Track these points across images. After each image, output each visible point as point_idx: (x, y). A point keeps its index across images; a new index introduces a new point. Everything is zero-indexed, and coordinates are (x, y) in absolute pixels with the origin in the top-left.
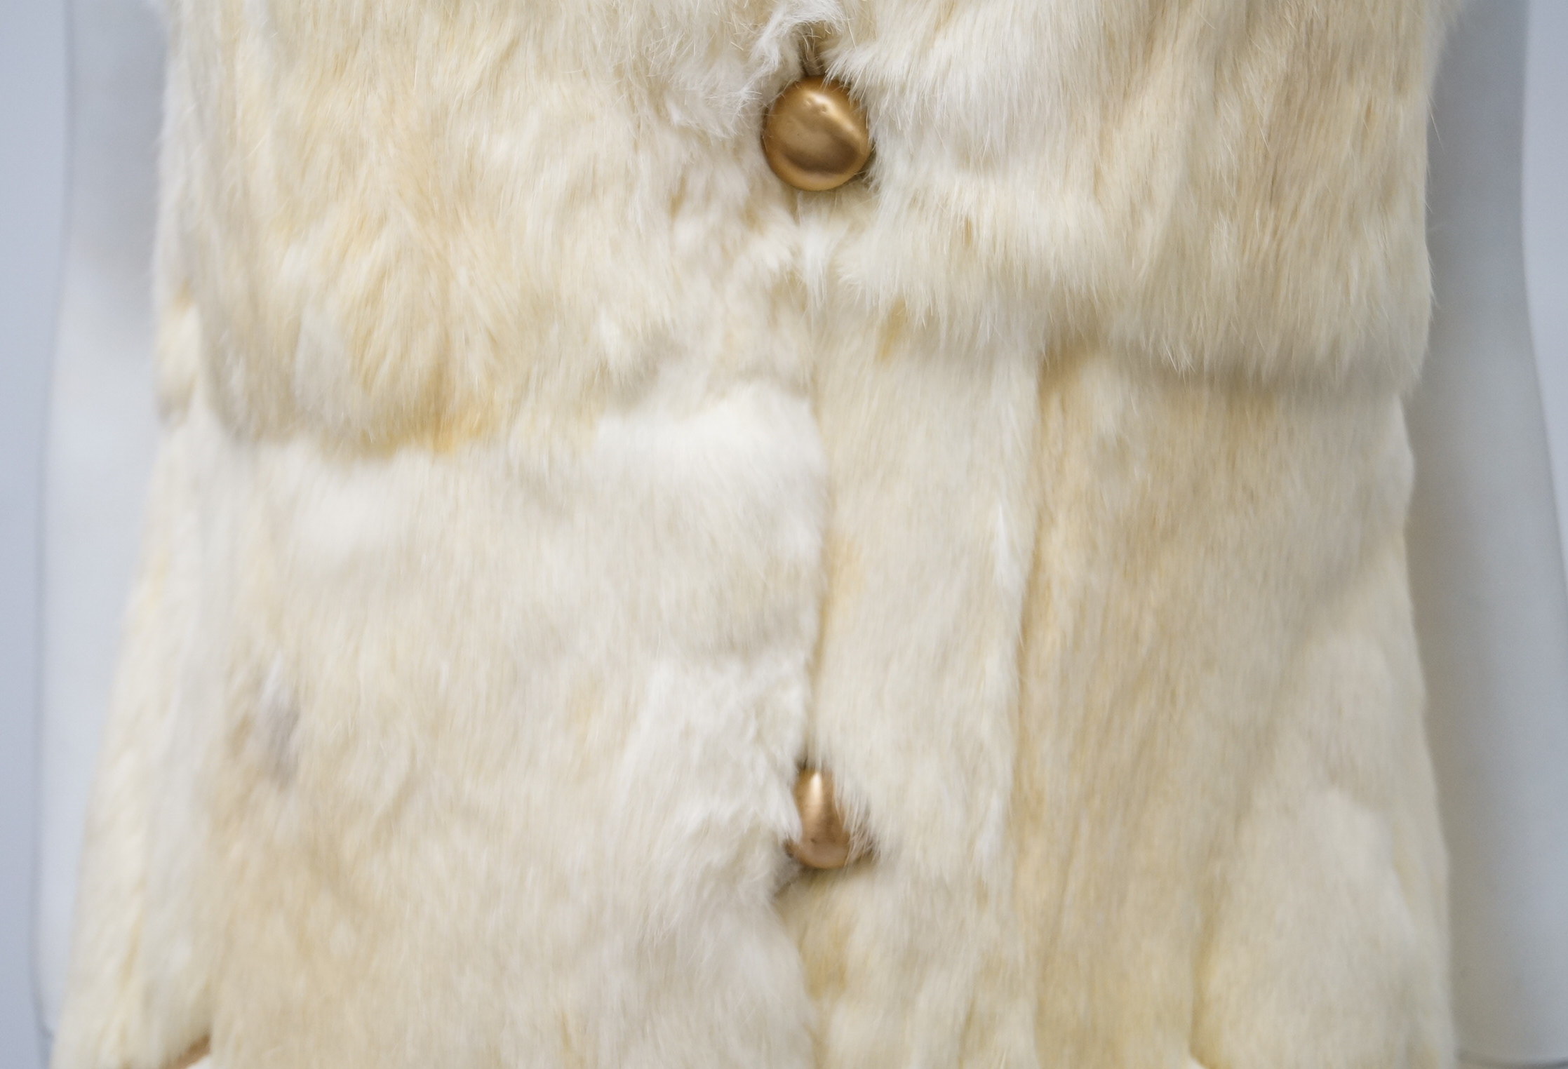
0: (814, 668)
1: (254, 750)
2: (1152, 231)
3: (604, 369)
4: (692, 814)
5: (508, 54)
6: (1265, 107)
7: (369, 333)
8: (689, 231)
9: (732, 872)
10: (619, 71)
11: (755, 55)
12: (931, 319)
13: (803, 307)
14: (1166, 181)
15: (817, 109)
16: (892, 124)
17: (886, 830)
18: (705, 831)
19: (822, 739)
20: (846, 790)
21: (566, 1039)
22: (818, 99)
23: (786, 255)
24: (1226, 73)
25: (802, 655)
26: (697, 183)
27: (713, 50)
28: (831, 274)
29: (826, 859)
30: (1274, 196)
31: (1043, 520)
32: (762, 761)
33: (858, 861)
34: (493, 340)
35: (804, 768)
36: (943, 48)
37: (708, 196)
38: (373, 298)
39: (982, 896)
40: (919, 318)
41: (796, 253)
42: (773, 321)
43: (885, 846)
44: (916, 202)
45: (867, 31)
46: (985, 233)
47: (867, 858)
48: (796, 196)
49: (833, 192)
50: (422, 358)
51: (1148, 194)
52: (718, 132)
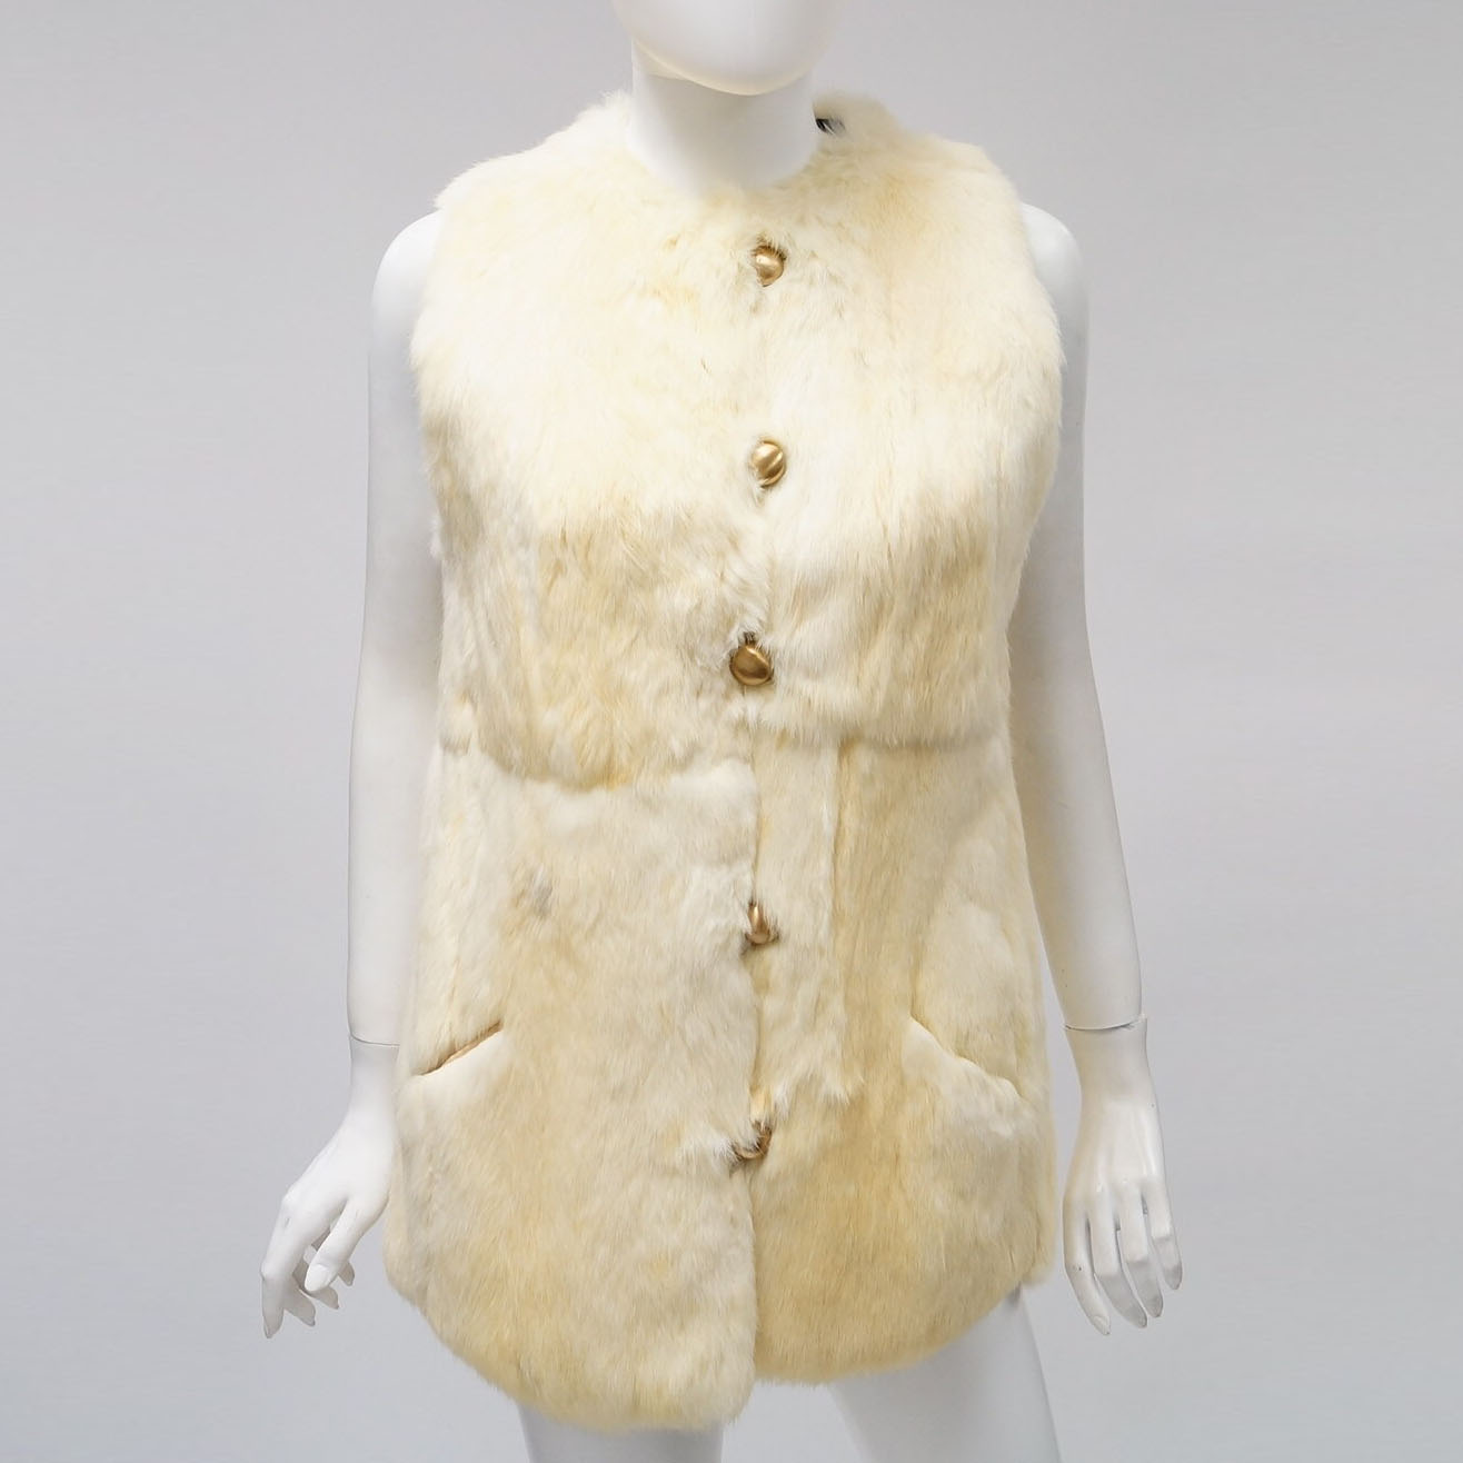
0: (755, 867)
1: (526, 903)
2: (880, 697)
3: (673, 756)
4: (710, 924)
5: (634, 641)
6: (922, 646)
7: (583, 746)
8: (704, 703)
9: (726, 946)
10: (677, 647)
11: (728, 642)
12: (797, 735)
13: (748, 728)
14: (884, 679)
15: (753, 656)
16: (780, 664)
17: (784, 929)
18: (715, 930)
19: (758, 893)
20: (768, 913)
21: (662, 1013)
22: (752, 651)
23: (742, 713)
24: (907, 636)
25: (750, 862)
26: (707, 686)
27: (713, 638)
28: (759, 720)
29: (759, 939)
30: (929, 677)
31: (841, 806)
32: (736, 904)
33: (773, 941)
34: (631, 748)
35: (752, 905)
36: (799, 634)
37: (710, 691)
38: (585, 732)
39: (822, 952)
40: (792, 732)
41: (745, 710)
42: (736, 735)
43: (783, 935)
44: (790, 691)
45: (769, 627)
46: (816, 704)
47: (777, 939)
48: (743, 686)
49: (758, 686)
50: (603, 754)
51: (878, 684)
52: (716, 669)
